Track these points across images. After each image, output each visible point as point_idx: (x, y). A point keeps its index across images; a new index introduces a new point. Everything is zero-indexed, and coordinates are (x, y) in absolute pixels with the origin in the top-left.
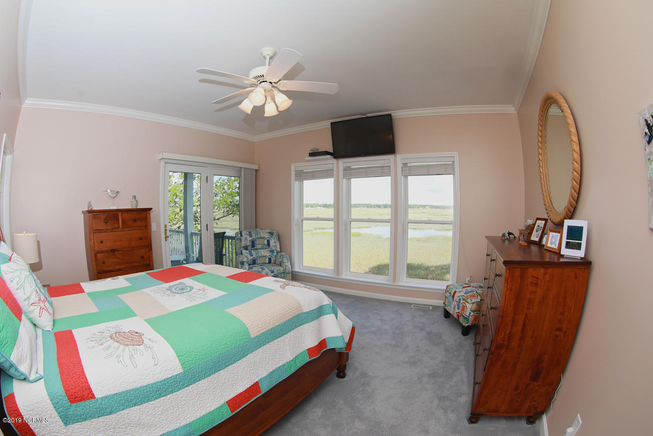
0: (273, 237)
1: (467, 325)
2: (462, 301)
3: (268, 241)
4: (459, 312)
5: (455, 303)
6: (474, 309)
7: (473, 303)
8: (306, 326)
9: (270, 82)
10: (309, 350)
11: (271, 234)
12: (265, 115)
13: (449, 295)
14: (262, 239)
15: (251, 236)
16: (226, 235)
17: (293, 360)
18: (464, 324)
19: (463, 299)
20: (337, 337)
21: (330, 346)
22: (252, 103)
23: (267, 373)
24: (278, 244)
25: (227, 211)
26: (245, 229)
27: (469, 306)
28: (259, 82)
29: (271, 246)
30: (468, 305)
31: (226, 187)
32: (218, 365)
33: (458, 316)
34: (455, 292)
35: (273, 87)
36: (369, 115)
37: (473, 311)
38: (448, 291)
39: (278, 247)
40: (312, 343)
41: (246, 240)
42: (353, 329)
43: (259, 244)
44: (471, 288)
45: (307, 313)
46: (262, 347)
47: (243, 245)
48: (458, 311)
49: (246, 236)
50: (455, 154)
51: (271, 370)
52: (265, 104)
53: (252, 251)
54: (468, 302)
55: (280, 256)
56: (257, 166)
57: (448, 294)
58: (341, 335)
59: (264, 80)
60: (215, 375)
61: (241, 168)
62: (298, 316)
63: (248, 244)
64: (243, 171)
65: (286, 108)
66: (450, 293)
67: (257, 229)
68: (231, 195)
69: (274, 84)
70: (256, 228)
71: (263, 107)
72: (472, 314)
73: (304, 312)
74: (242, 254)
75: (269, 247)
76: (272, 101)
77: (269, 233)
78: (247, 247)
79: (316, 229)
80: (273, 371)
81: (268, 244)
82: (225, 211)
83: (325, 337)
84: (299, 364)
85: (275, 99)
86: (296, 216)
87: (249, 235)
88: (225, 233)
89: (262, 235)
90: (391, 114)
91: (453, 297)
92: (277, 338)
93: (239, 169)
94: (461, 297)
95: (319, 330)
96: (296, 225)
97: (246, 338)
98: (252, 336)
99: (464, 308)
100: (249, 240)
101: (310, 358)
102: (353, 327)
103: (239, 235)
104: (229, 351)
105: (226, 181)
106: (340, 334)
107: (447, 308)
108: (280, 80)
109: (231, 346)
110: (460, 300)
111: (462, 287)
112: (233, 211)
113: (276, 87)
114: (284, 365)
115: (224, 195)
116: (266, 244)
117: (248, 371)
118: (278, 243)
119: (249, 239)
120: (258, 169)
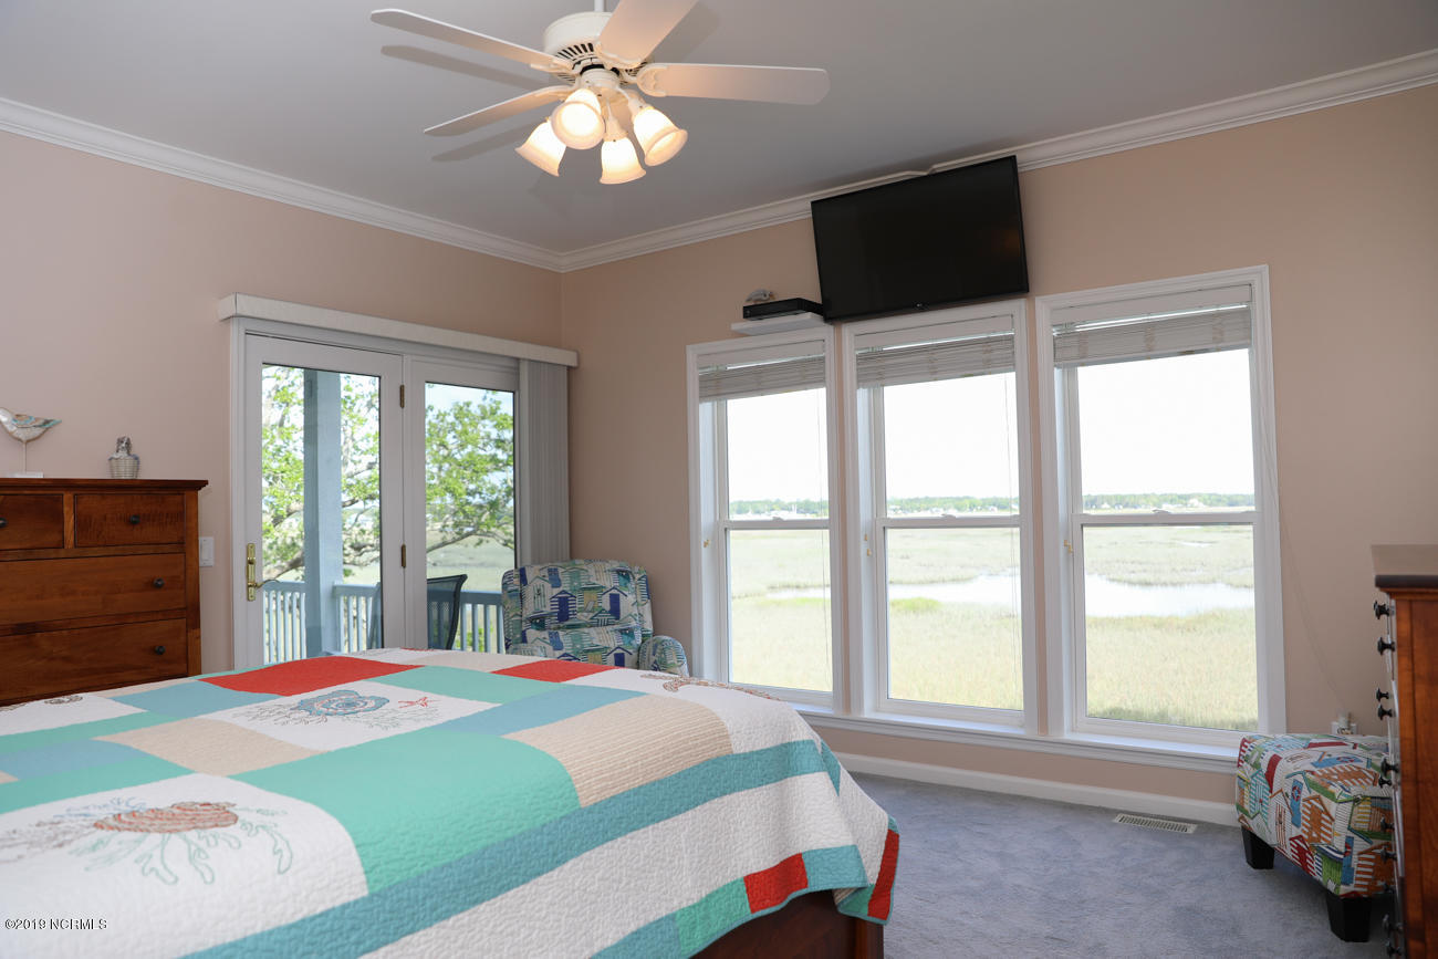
0: (632, 585)
1: (1344, 890)
2: (1305, 793)
3: (615, 600)
4: (1300, 837)
5: (1279, 799)
6: (1364, 826)
7: (1356, 801)
8: (741, 798)
9: (615, 70)
10: (751, 881)
11: (624, 574)
12: (602, 181)
13: (1253, 771)
14: (594, 595)
15: (556, 583)
16: (466, 587)
17: (700, 904)
18: (1331, 886)
19: (1311, 785)
20: (836, 851)
21: (817, 882)
22: (561, 139)
23: (621, 936)
24: (647, 610)
25: (456, 525)
26: (534, 562)
27: (1339, 813)
28: (579, 68)
29: (622, 615)
30: (1332, 807)
31: (450, 439)
32: (476, 881)
33: (1301, 853)
34: (1274, 762)
35: (624, 84)
36: (939, 167)
37: (1360, 833)
38: (1247, 759)
39: (648, 617)
40: (761, 859)
41: (542, 597)
42: (892, 841)
43: (583, 610)
44: (1349, 749)
45: (746, 756)
46: (610, 843)
47: (529, 612)
48: (1296, 832)
49: (540, 582)
50: (1260, 276)
51: (633, 928)
52: (602, 142)
53: (561, 633)
54: (1331, 796)
55: (655, 646)
56: (574, 355)
57: (1248, 769)
58: (851, 843)
59: (595, 61)
60: (464, 917)
61: (518, 360)
62: (716, 761)
63: (547, 610)
64: (524, 369)
65: (668, 158)
66: (1256, 766)
67: (577, 562)
68: (473, 467)
69: (627, 77)
70: (572, 556)
71: (595, 152)
72: (1360, 844)
73: (735, 752)
74: (524, 640)
75: (618, 618)
76: (624, 133)
77: (619, 572)
78: (542, 618)
79: (772, 588)
80: (637, 933)
81: (615, 610)
82: (450, 523)
83: (801, 851)
84: (718, 926)
85: (632, 125)
86: (706, 515)
87: (551, 580)
88: (463, 578)
89: (593, 580)
90: (1012, 159)
91: (1270, 777)
92: (653, 821)
93: (513, 364)
94: (1300, 778)
95: (782, 818)
96: (706, 544)
97: (565, 806)
98: (585, 802)
99: (1318, 818)
100: (548, 596)
101: (753, 911)
102: (890, 832)
103: (516, 581)
104: (513, 839)
105: (450, 419)
106: (847, 841)
107: (1255, 825)
108: (644, 63)
109: (520, 826)
110: (1296, 788)
111: (1305, 743)
112: (478, 525)
113: (634, 87)
114: (672, 918)
115: (446, 466)
116: (608, 608)
117: (563, 918)
118: (648, 606)
119: (550, 592)
120: (574, 364)
